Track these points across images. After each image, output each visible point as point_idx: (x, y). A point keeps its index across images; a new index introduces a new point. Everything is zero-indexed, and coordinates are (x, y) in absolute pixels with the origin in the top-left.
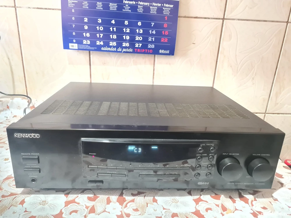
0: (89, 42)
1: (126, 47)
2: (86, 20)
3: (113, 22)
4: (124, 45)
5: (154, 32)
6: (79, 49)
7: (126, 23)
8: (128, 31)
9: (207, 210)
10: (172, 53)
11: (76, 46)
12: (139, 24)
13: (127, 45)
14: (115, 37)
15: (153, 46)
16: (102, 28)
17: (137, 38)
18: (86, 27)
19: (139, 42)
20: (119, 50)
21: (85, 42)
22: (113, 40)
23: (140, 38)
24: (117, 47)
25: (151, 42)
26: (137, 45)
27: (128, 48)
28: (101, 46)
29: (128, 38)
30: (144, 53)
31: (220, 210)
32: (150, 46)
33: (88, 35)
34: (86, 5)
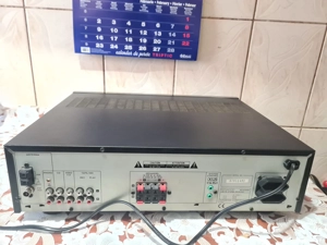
0: (102, 46)
1: (143, 52)
2: (99, 21)
3: (129, 23)
4: (141, 48)
5: (174, 35)
6: (91, 53)
7: (143, 24)
8: (145, 33)
9: (219, 234)
10: (194, 58)
11: (88, 50)
12: (158, 25)
13: (145, 48)
14: (131, 40)
15: (173, 50)
16: (116, 31)
17: (156, 41)
18: (99, 29)
19: (157, 45)
20: (136, 54)
21: (98, 45)
22: (129, 43)
23: (159, 42)
24: (133, 51)
25: (171, 46)
26: (155, 49)
27: (146, 52)
28: (115, 50)
29: (145, 41)
30: (163, 58)
31: (233, 234)
32: (169, 50)
33: (101, 38)
34: (99, 5)
